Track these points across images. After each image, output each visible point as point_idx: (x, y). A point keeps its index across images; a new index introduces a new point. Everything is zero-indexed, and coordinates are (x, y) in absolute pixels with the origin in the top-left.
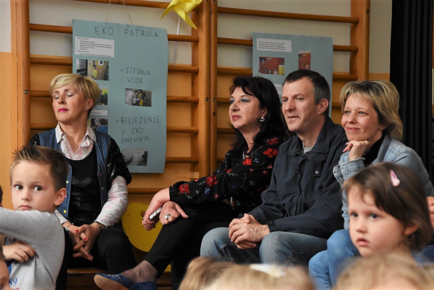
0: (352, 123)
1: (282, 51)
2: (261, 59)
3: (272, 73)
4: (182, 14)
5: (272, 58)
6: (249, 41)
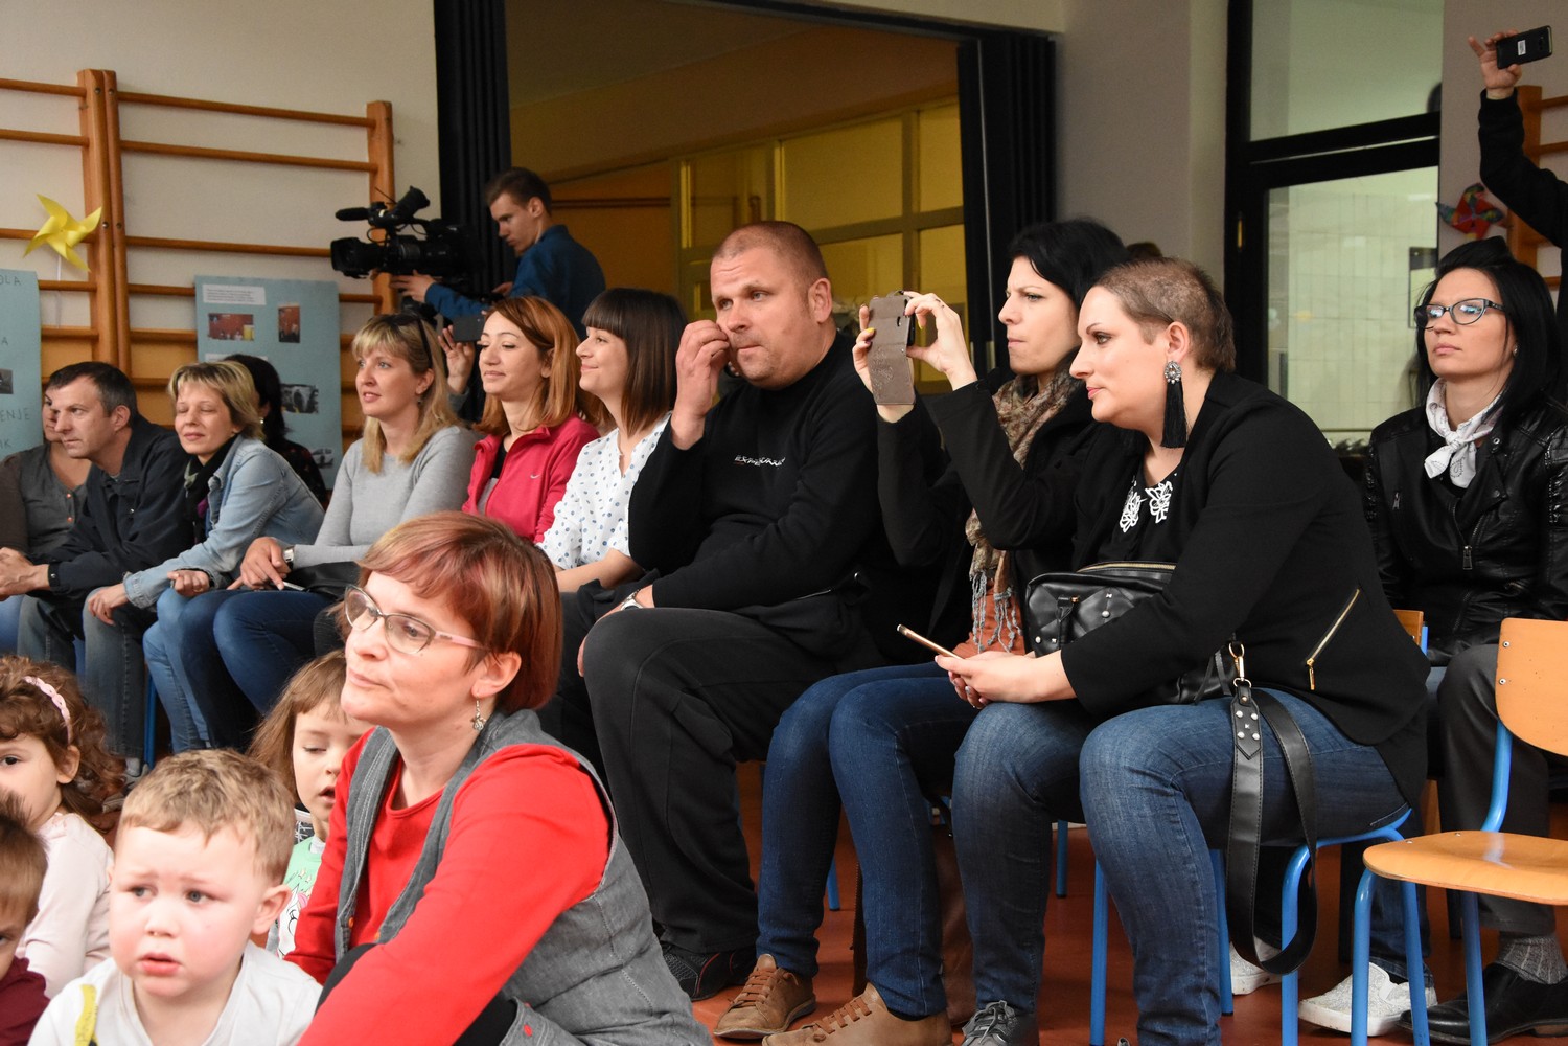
0: (192, 424)
1: (250, 303)
2: (212, 316)
3: (232, 338)
4: (61, 249)
5: (232, 315)
6: (189, 289)
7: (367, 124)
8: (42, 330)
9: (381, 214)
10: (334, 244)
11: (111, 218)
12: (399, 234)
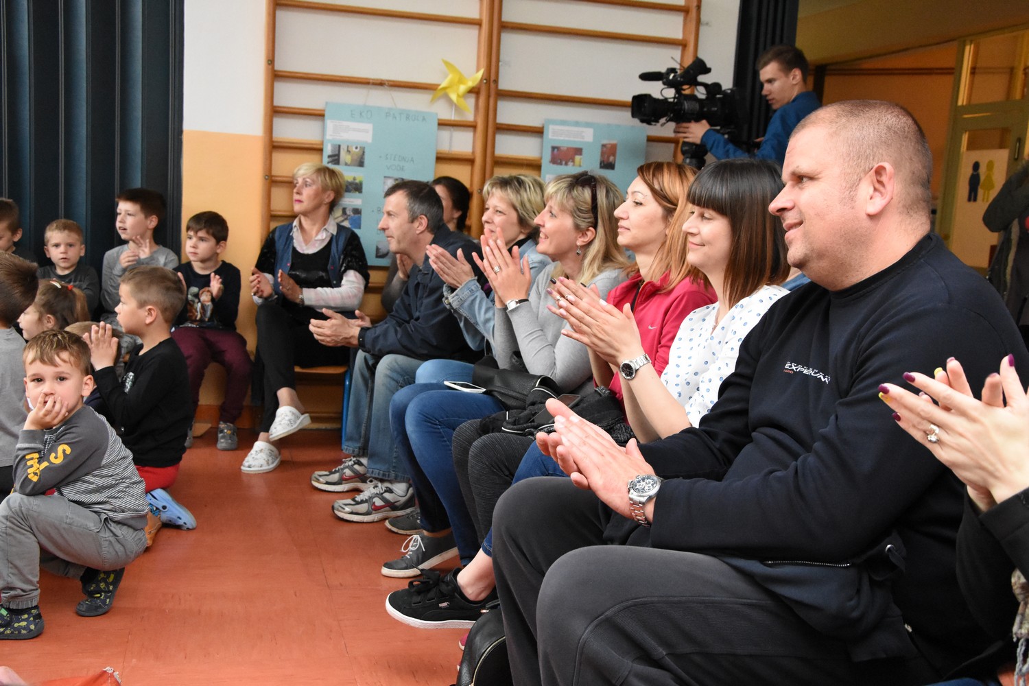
1: (581, 140)
2: (553, 148)
3: (566, 164)
5: (568, 148)
6: (539, 128)
7: (684, 10)
8: (437, 153)
9: (671, 76)
10: (635, 98)
11: (490, 76)
12: (684, 92)
